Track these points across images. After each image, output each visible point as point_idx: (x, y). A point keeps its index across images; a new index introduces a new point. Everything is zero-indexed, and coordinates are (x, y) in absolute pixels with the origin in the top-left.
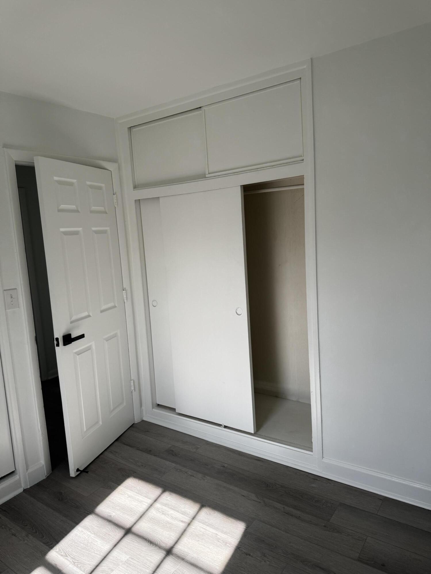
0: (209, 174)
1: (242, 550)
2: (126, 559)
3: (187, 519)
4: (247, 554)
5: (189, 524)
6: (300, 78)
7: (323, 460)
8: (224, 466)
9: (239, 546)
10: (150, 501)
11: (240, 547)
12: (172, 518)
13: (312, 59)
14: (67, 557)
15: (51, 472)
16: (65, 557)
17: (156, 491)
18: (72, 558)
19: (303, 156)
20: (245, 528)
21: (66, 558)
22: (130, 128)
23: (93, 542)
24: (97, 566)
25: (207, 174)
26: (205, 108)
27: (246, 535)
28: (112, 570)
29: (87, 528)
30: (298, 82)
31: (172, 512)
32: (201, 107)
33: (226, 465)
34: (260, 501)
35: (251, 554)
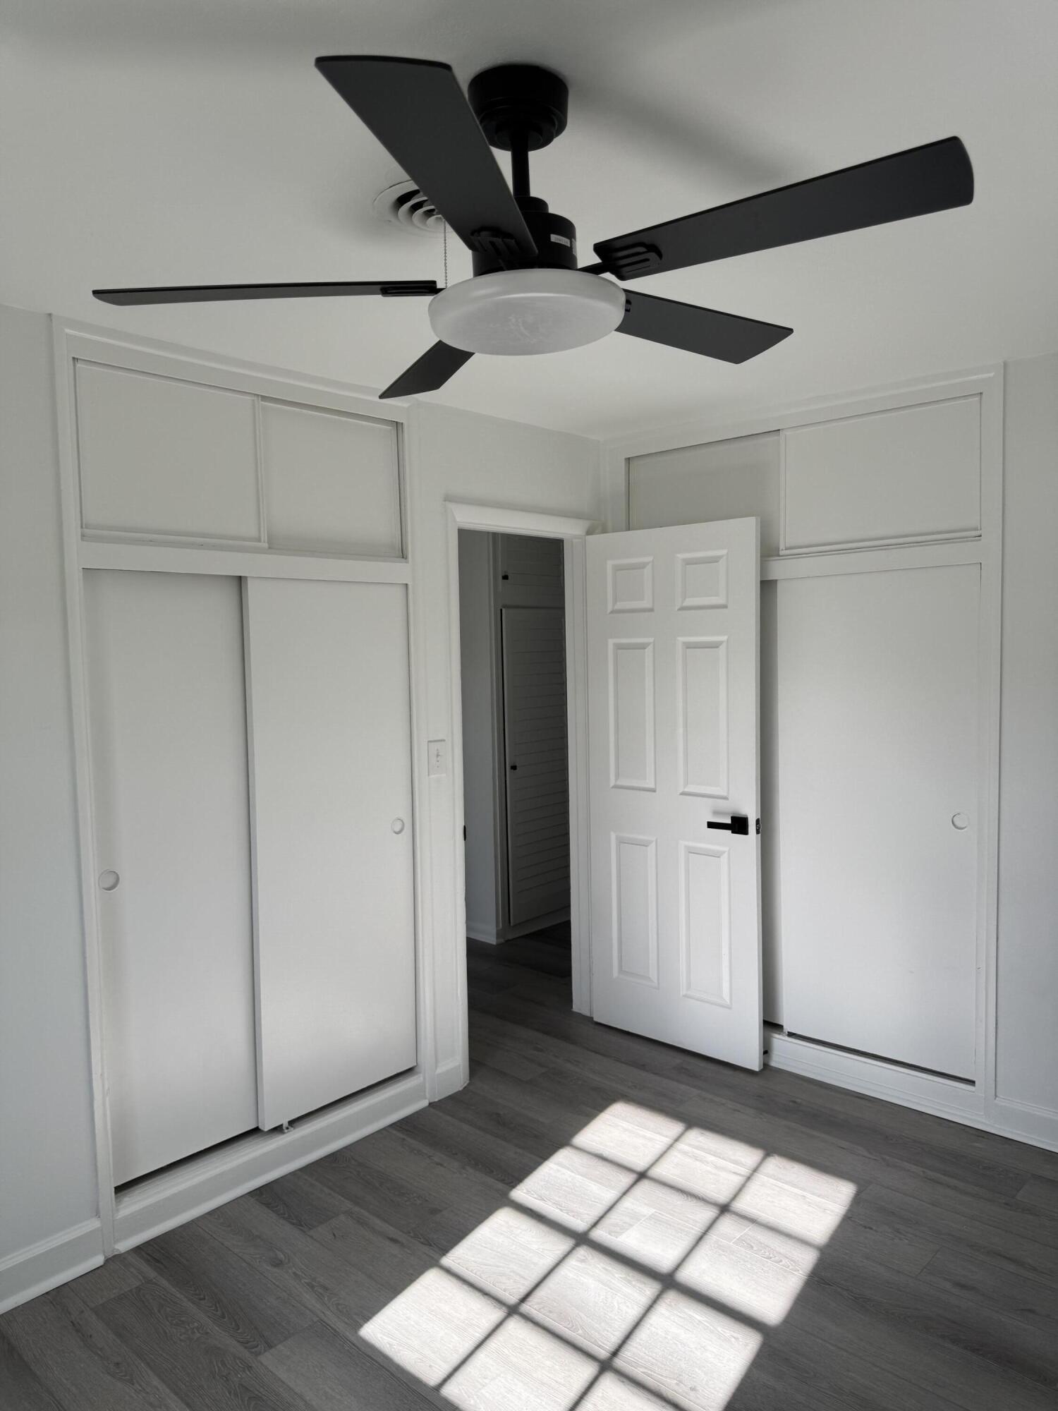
0: (786, 549)
1: (856, 1222)
2: (650, 1214)
3: (745, 1171)
4: (865, 1227)
5: (749, 1179)
6: (981, 393)
7: (996, 1101)
8: (794, 1102)
9: (850, 1216)
10: (668, 1141)
12: (716, 1167)
13: (1005, 365)
15: (468, 1082)
16: (541, 1200)
17: (675, 1128)
18: (555, 1202)
19: (979, 528)
20: (854, 1192)
22: (628, 460)
23: (583, 1186)
24: (601, 1218)
25: (782, 550)
26: (788, 433)
27: (857, 1201)
28: (631, 1225)
30: (977, 399)
31: (711, 1158)
32: (779, 430)
33: (799, 1101)
34: (875, 1158)
35: (874, 1228)
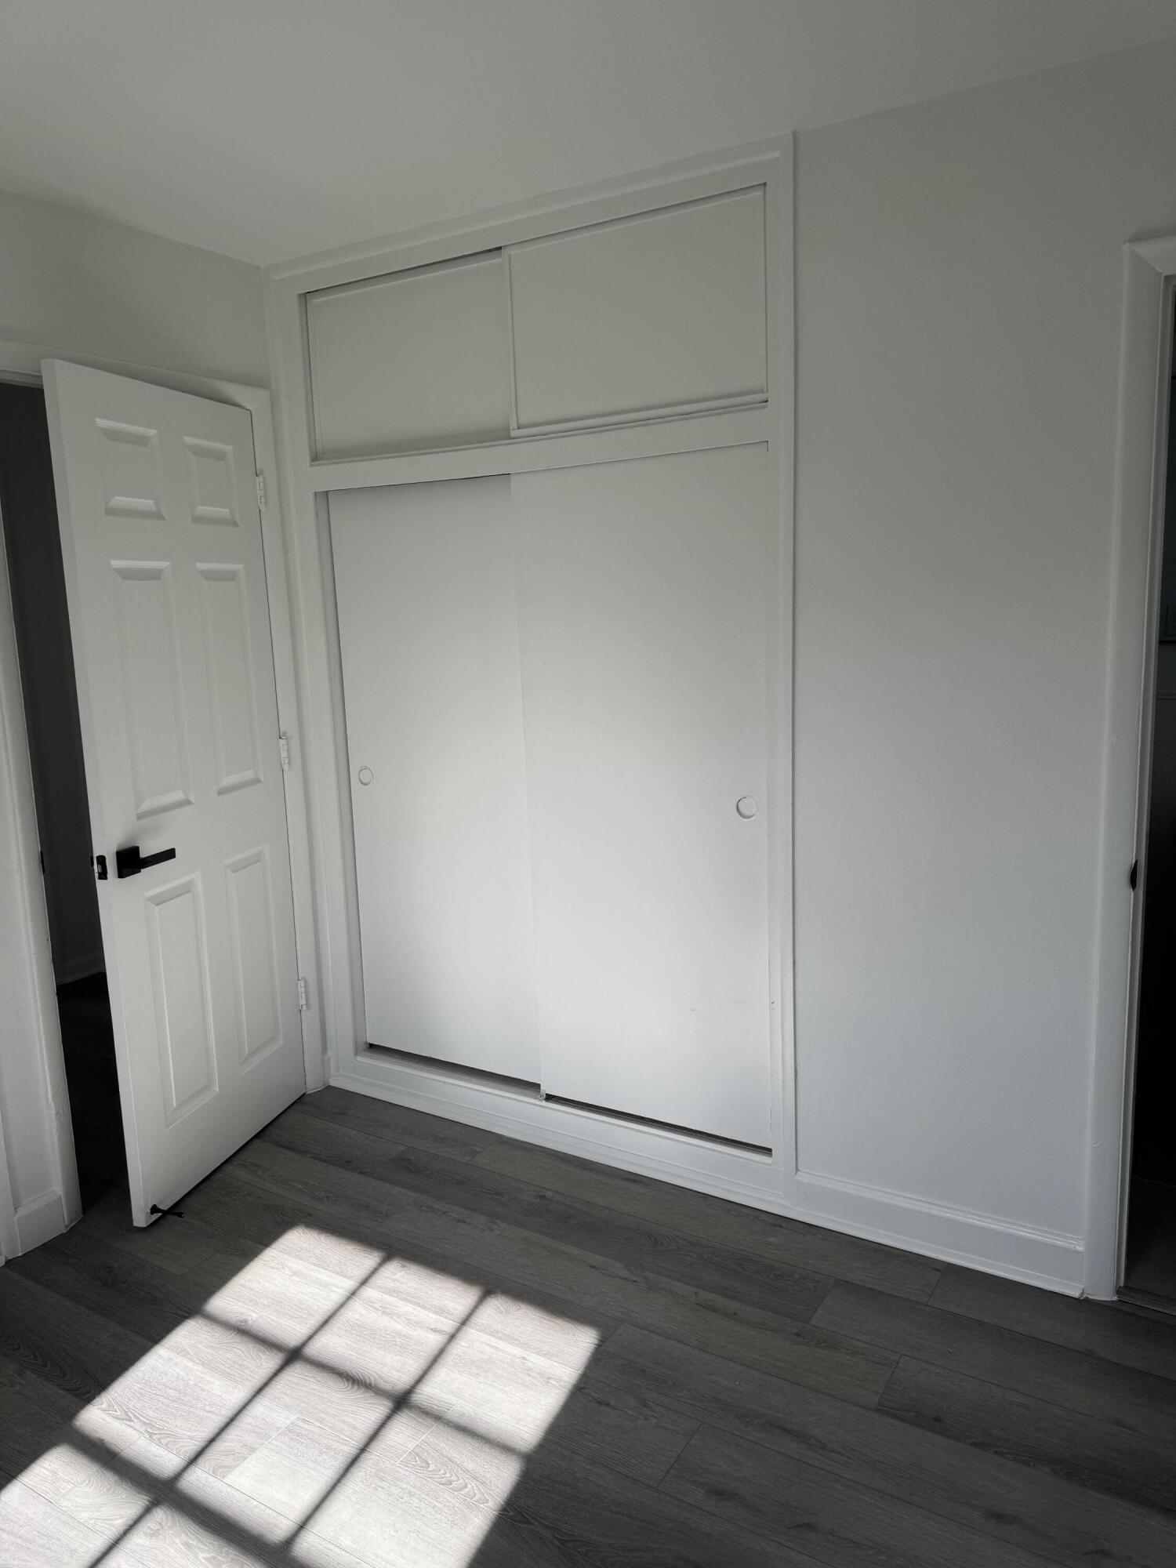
0: (518, 428)
1: (589, 1395)
2: (288, 1422)
3: (448, 1325)
4: (600, 1403)
5: (452, 1337)
6: (765, 184)
7: (797, 1177)
8: (543, 1197)
9: (582, 1386)
10: (349, 1284)
11: (584, 1388)
12: (409, 1322)
13: (795, 134)
14: (133, 1421)
15: (81, 1216)
16: (125, 1422)
17: (363, 1260)
18: (144, 1423)
19: (765, 390)
20: (596, 1342)
21: (128, 1423)
22: (305, 297)
23: (200, 1385)
24: (211, 1441)
25: (514, 429)
26: (512, 252)
27: (597, 1358)
28: (253, 1450)
29: (182, 1352)
30: (759, 193)
31: (408, 1308)
32: (499, 248)
33: (549, 1194)
34: (635, 1279)
35: (612, 1403)
